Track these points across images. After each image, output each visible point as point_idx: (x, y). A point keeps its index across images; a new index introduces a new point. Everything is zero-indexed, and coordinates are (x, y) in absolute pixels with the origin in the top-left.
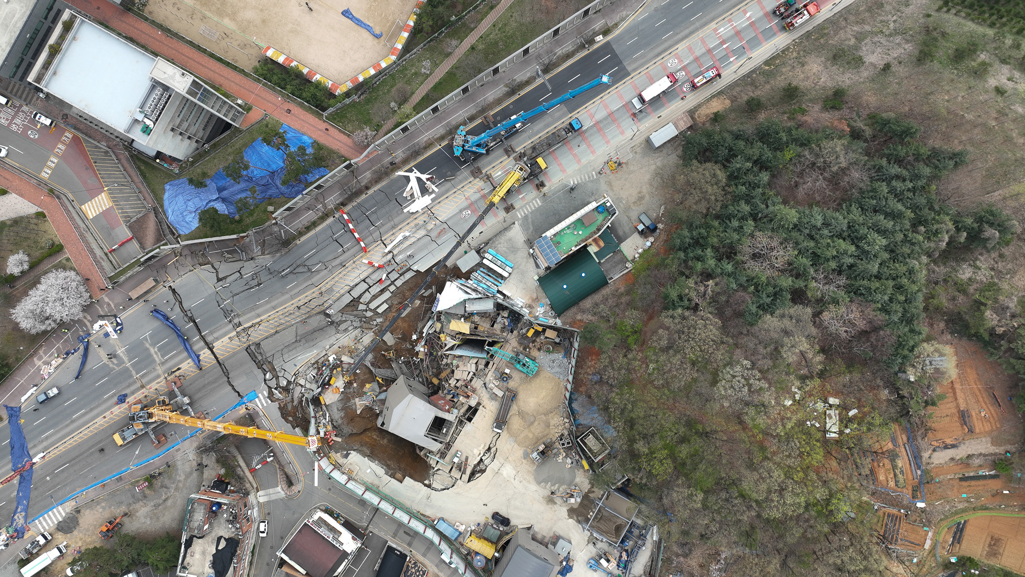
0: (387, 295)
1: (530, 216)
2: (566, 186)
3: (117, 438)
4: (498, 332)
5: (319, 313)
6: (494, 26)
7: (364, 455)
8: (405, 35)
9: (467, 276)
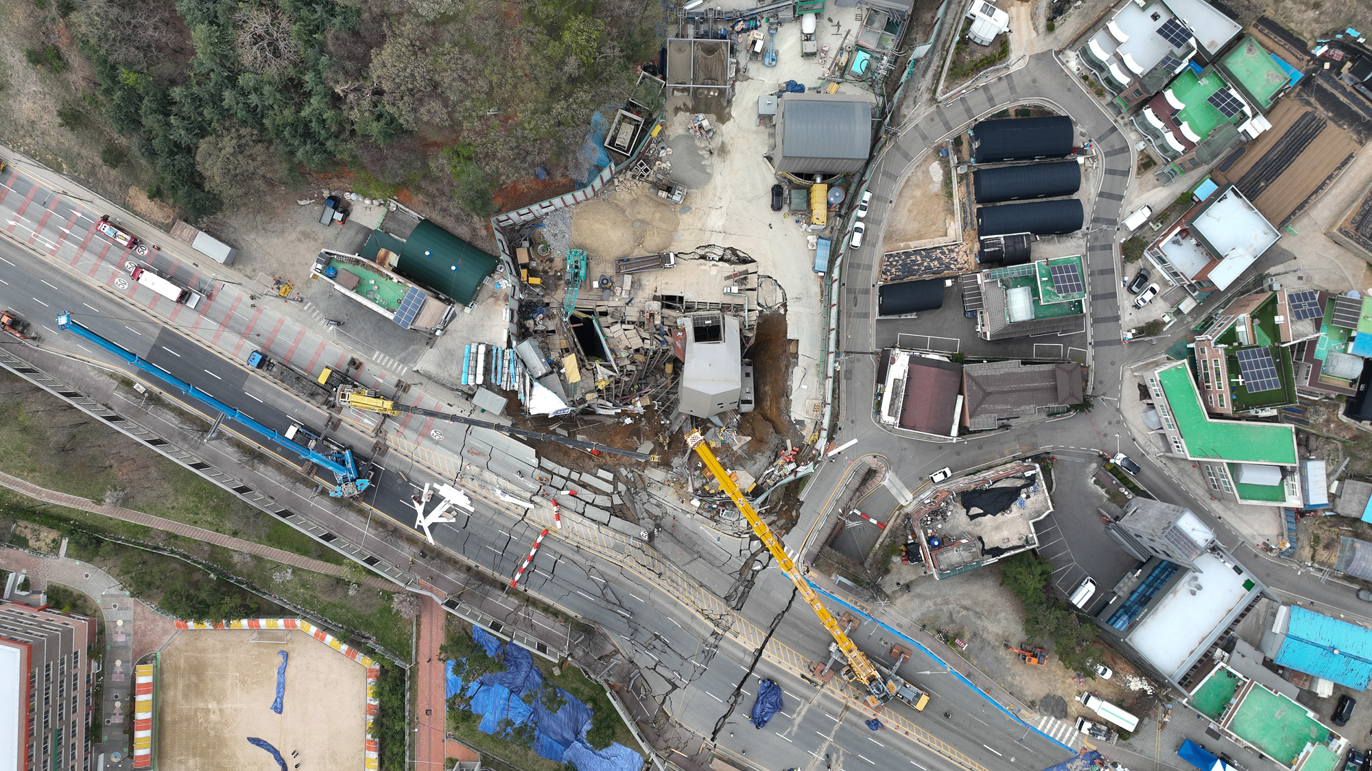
0: (586, 478)
1: (398, 357)
2: (339, 333)
3: (921, 705)
4: (557, 320)
5: (654, 548)
6: (195, 522)
7: (789, 402)
8: (263, 623)
9: (511, 395)
